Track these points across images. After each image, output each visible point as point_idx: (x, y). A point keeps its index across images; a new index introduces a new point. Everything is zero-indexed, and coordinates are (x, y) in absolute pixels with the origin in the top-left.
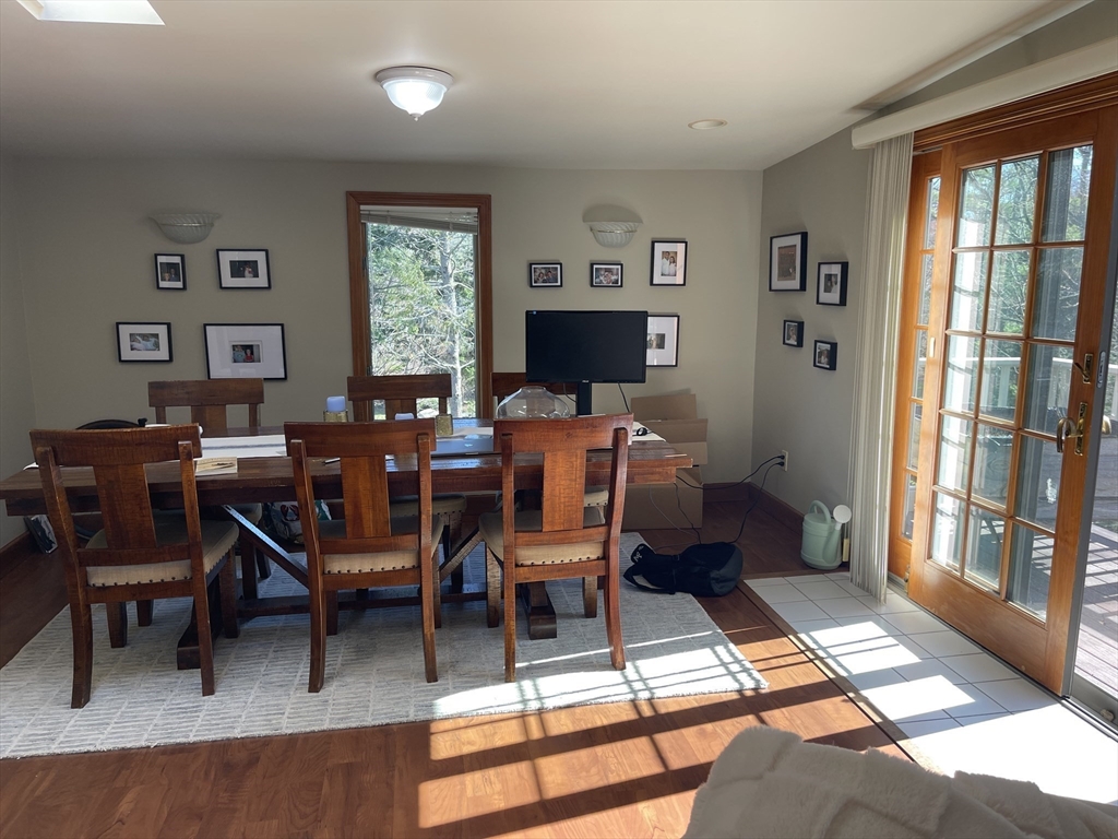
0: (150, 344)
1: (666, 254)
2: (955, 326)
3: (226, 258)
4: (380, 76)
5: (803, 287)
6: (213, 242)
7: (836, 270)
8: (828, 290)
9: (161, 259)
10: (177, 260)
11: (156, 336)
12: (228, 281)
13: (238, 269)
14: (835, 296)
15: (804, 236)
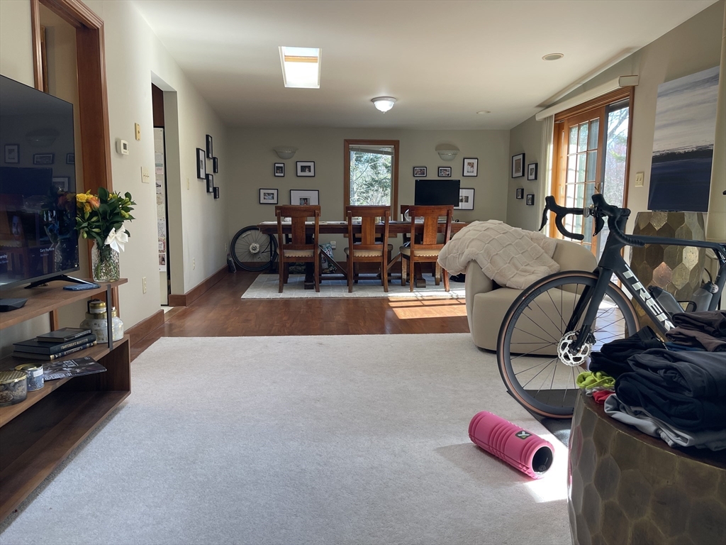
0: (270, 197)
1: (469, 164)
2: (569, 181)
3: (300, 165)
4: (373, 100)
5: (523, 175)
6: (294, 159)
7: (533, 166)
8: (531, 175)
9: (277, 165)
10: (282, 165)
11: (273, 194)
12: (300, 173)
13: (303, 169)
14: (533, 177)
15: (524, 155)
